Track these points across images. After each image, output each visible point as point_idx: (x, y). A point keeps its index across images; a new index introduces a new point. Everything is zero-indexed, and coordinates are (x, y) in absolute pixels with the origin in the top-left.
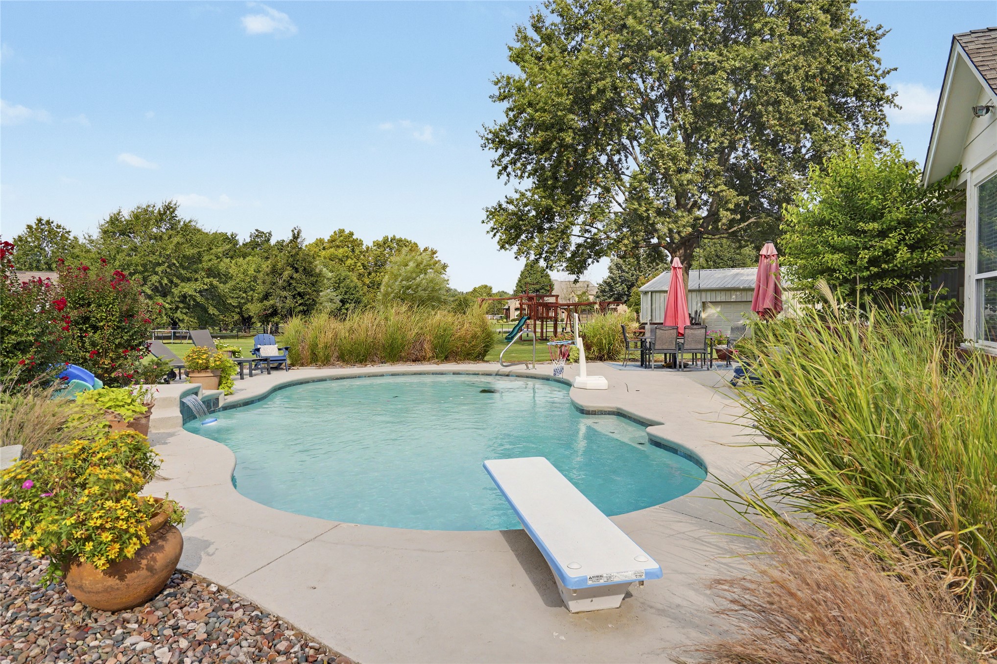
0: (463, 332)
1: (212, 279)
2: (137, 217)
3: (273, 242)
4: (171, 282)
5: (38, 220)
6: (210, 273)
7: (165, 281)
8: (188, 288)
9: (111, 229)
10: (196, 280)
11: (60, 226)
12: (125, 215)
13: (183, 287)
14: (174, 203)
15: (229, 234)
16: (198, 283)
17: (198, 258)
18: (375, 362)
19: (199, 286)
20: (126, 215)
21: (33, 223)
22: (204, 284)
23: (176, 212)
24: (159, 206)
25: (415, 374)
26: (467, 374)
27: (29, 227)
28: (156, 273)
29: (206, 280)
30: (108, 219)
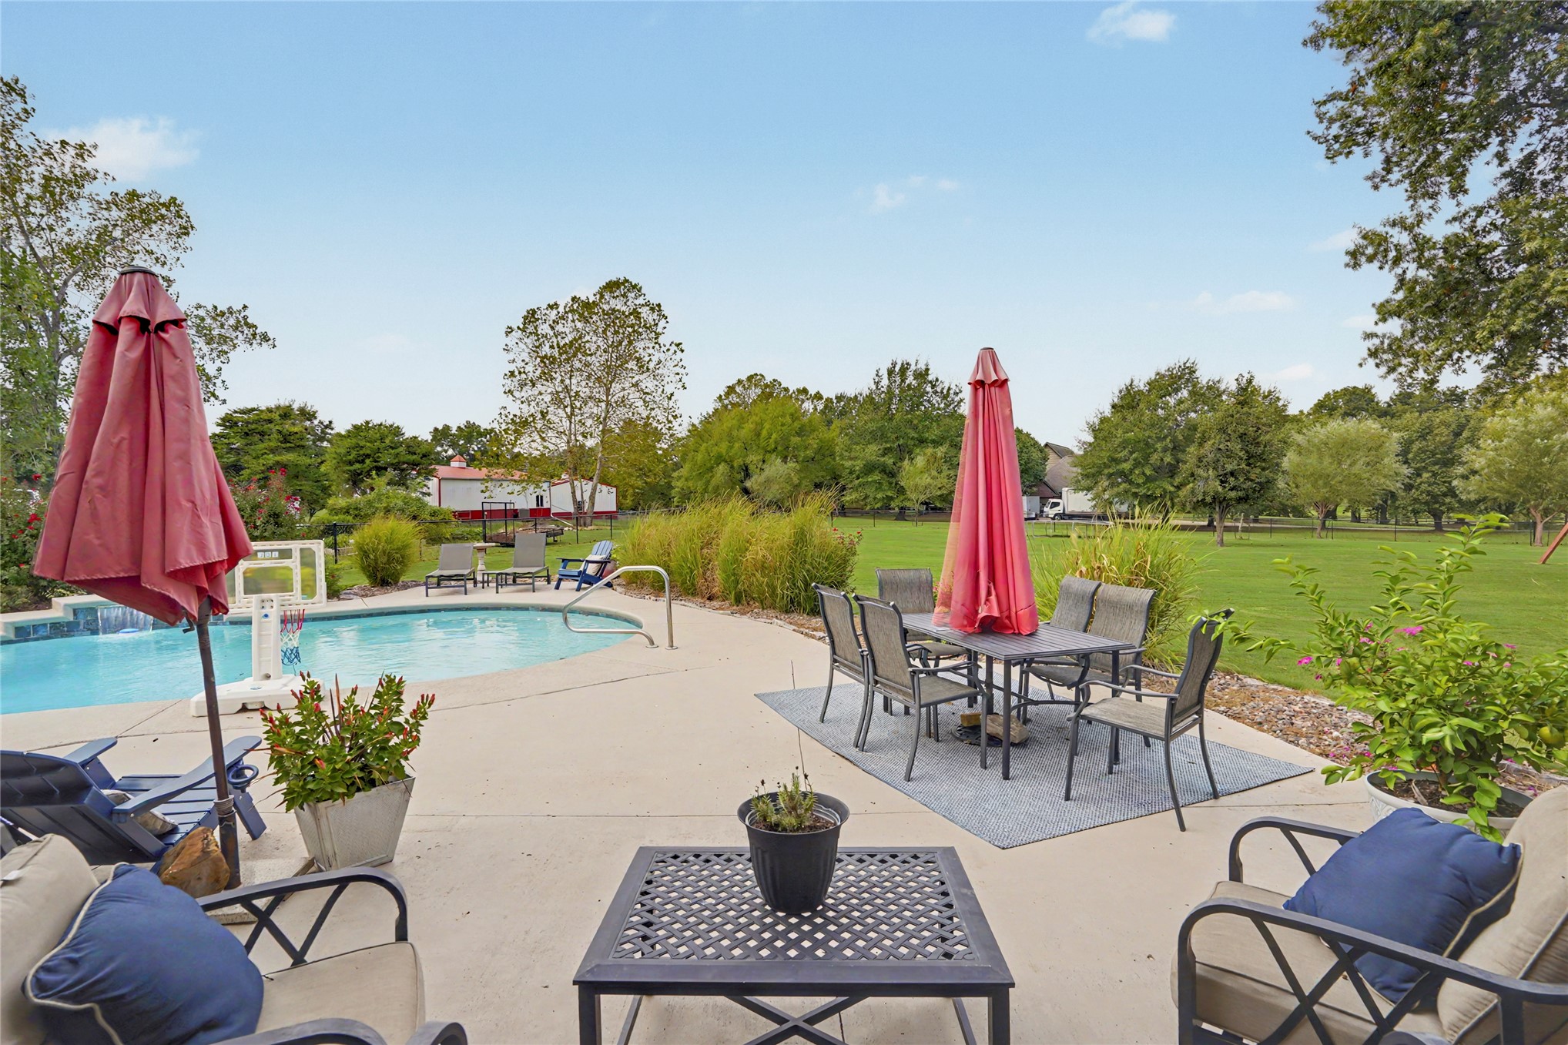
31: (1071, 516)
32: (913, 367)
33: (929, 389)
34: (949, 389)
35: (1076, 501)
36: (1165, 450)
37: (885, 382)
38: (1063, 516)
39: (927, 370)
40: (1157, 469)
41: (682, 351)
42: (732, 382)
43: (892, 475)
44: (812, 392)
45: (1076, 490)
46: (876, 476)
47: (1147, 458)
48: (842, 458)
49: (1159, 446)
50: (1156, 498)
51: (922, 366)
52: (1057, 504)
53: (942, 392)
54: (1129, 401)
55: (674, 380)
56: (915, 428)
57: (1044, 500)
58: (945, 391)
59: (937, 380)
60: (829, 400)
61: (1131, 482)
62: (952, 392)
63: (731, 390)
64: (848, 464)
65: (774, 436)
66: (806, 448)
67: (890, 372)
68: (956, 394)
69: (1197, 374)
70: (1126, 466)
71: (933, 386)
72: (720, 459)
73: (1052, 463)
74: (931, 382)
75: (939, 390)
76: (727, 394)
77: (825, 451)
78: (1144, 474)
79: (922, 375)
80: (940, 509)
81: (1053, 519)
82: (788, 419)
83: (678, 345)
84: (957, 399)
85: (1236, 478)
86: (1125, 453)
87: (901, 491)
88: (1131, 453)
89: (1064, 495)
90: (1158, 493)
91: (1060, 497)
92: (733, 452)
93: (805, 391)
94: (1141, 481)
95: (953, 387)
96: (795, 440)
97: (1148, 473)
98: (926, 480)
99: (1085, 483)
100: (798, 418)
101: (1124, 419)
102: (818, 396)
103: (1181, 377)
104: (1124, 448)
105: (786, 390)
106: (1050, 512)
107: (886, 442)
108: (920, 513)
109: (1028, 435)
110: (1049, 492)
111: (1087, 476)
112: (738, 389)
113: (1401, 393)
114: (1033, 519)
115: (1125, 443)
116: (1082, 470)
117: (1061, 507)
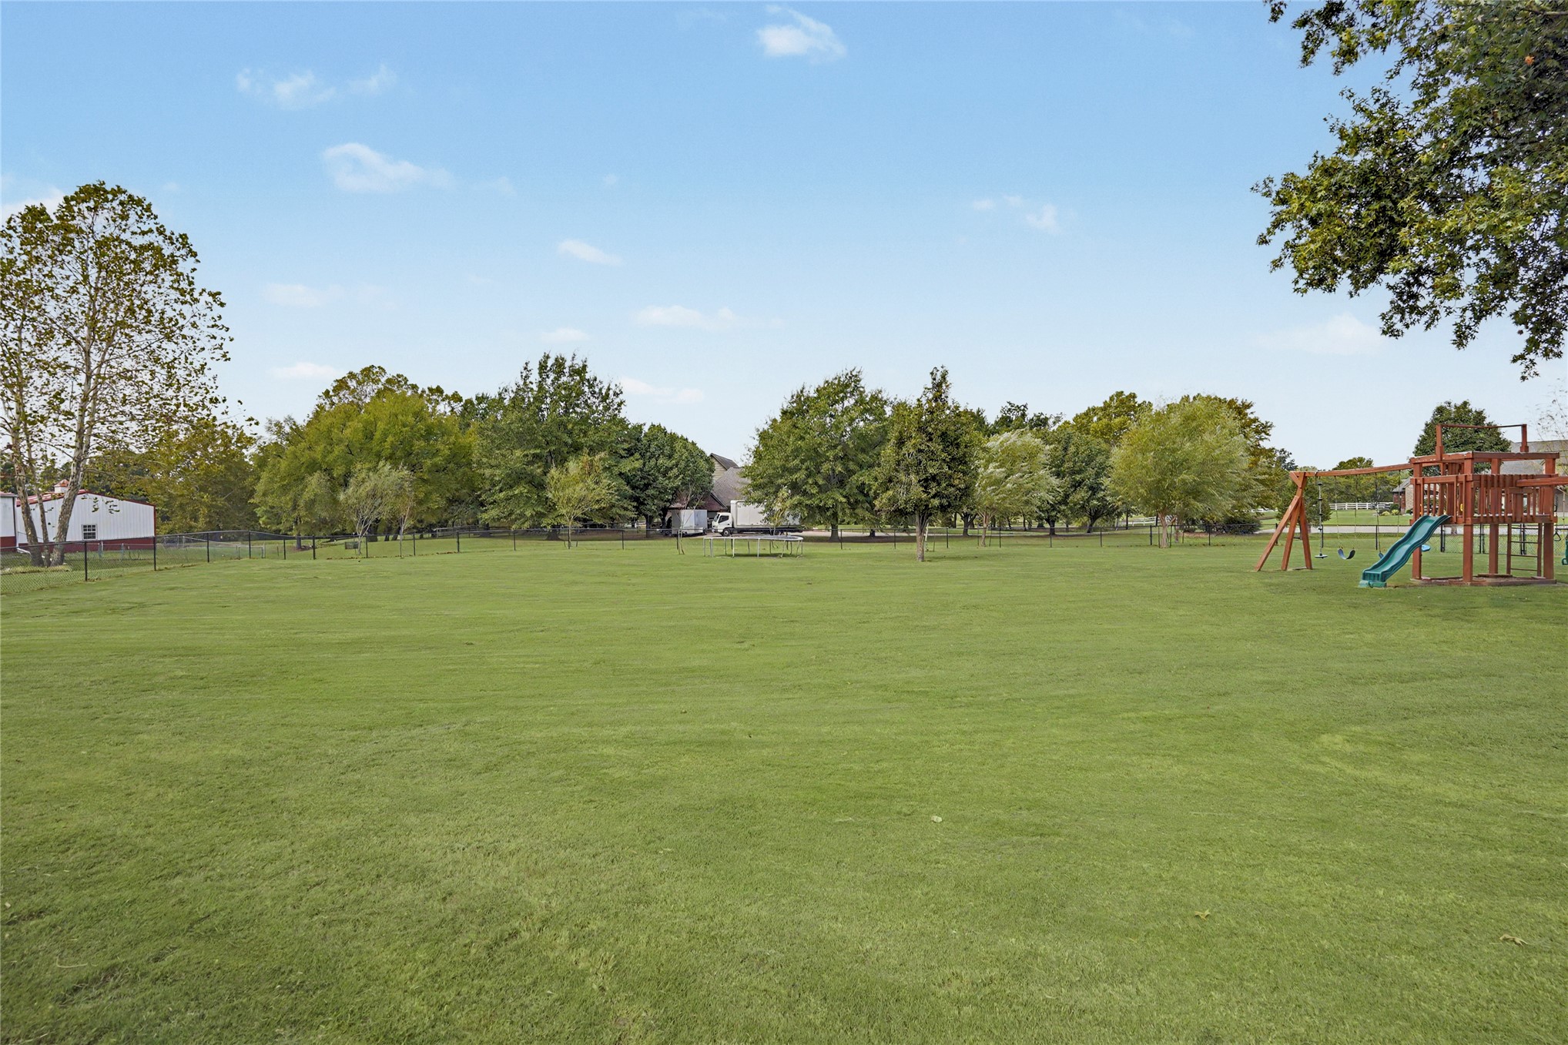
2: (820, 392)
9: (791, 410)
12: (807, 392)
20: (811, 391)
24: (843, 377)
28: (829, 459)
30: (790, 400)
31: (741, 531)
32: (568, 364)
33: (586, 389)
34: (609, 389)
35: (746, 514)
36: (836, 458)
37: (535, 377)
38: (731, 531)
39: (585, 366)
40: (828, 479)
41: (222, 305)
42: (342, 374)
43: (541, 486)
44: (448, 391)
45: (747, 502)
46: (523, 489)
47: (818, 466)
48: (480, 464)
49: (831, 454)
50: (828, 509)
51: (578, 363)
52: (726, 518)
53: (600, 393)
54: (799, 409)
55: (208, 346)
56: (570, 433)
57: (712, 514)
58: (604, 391)
59: (595, 378)
60: (469, 401)
61: (805, 493)
62: (611, 392)
63: (341, 385)
64: (488, 472)
65: (390, 439)
66: (434, 455)
67: (543, 367)
68: (616, 394)
69: (862, 383)
70: (800, 475)
71: (591, 386)
72: (313, 467)
73: (719, 476)
74: (588, 381)
75: (597, 390)
76: (337, 390)
77: (459, 457)
78: (816, 483)
79: (579, 373)
80: (601, 526)
81: (722, 534)
82: (411, 419)
83: (214, 295)
84: (617, 400)
85: (939, 484)
86: (797, 462)
87: (552, 507)
88: (803, 462)
89: (733, 508)
90: (830, 503)
91: (728, 510)
92: (330, 458)
93: (439, 390)
94: (814, 491)
95: (613, 387)
96: (419, 444)
97: (821, 482)
98: (579, 490)
99: (755, 494)
100: (422, 419)
101: (795, 426)
102: (456, 397)
103: (845, 386)
104: (796, 457)
105: (414, 387)
106: (720, 526)
107: (536, 447)
108: (576, 532)
109: (693, 444)
110: (716, 507)
111: (757, 487)
112: (352, 384)
113: (1003, 417)
114: (701, 534)
115: (797, 451)
116: (750, 482)
117: (729, 521)
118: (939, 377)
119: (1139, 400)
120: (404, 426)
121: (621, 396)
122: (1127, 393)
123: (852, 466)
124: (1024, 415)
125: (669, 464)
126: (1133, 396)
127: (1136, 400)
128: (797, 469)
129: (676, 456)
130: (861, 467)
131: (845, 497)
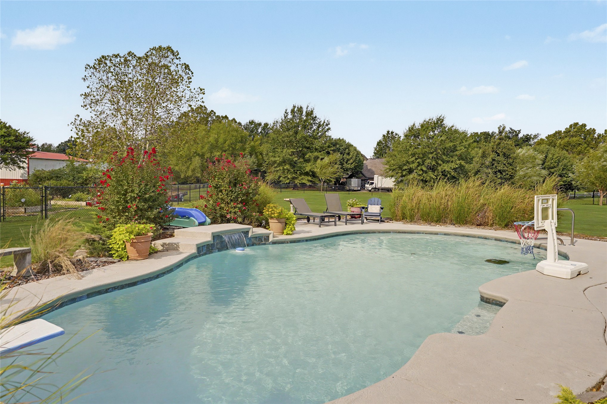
0: (523, 206)
1: (461, 161)
2: (422, 126)
3: (520, 135)
4: (438, 164)
5: (387, 132)
6: (461, 158)
7: (434, 163)
8: (446, 167)
9: (409, 134)
10: (452, 162)
11: (397, 134)
12: (416, 126)
13: (444, 166)
14: (442, 116)
15: (490, 133)
16: (453, 164)
17: (454, 149)
18: (447, 223)
19: (453, 165)
20: (418, 126)
21: (385, 133)
22: (456, 164)
23: (444, 122)
24: (435, 119)
25: (463, 236)
26: (507, 241)
27: (384, 136)
28: (429, 158)
29: (458, 162)
30: (408, 129)
31: (379, 190)
32: (304, 110)
33: (312, 122)
34: (324, 122)
35: (383, 182)
36: (433, 158)
37: (290, 116)
38: (374, 189)
39: (312, 111)
40: (427, 167)
45: (386, 177)
46: (287, 167)
47: (423, 162)
51: (309, 110)
52: (373, 183)
54: (413, 134)
58: (321, 123)
59: (316, 117)
62: (324, 124)
67: (293, 111)
68: (327, 125)
71: (315, 121)
74: (314, 118)
75: (318, 122)
79: (310, 114)
81: (369, 191)
84: (327, 128)
86: (414, 159)
88: (416, 159)
89: (377, 179)
91: (374, 180)
95: (326, 121)
99: (390, 173)
106: (369, 187)
110: (369, 178)
114: (359, 190)
115: (413, 155)
116: (388, 167)
117: (374, 185)
118: (501, 129)
119: (588, 128)
120: (233, 136)
121: (329, 126)
122: (580, 124)
123: (440, 162)
124: (517, 135)
125: (348, 157)
126: (584, 125)
127: (586, 128)
128: (413, 162)
129: (351, 154)
130: (443, 163)
131: (435, 176)
